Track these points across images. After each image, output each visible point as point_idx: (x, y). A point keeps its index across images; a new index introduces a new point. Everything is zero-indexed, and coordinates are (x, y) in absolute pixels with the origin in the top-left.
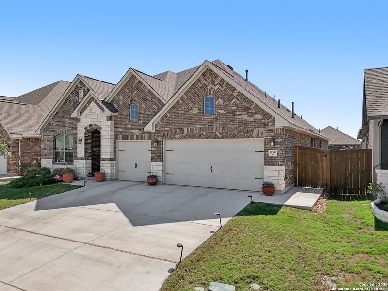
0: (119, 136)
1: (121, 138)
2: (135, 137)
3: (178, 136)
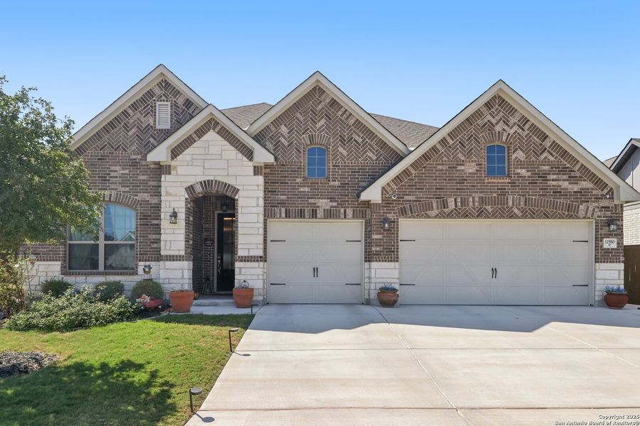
0: (277, 210)
1: (283, 215)
2: (320, 213)
3: (433, 213)
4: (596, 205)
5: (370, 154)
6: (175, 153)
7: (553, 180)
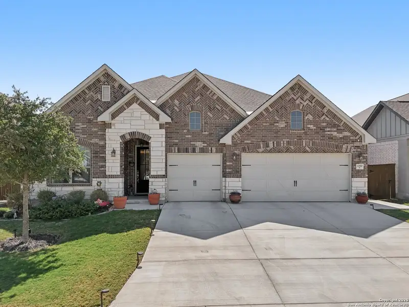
0: (173, 148)
1: (177, 151)
2: (197, 150)
3: (260, 150)
4: (352, 145)
5: (226, 116)
6: (114, 116)
7: (328, 131)
